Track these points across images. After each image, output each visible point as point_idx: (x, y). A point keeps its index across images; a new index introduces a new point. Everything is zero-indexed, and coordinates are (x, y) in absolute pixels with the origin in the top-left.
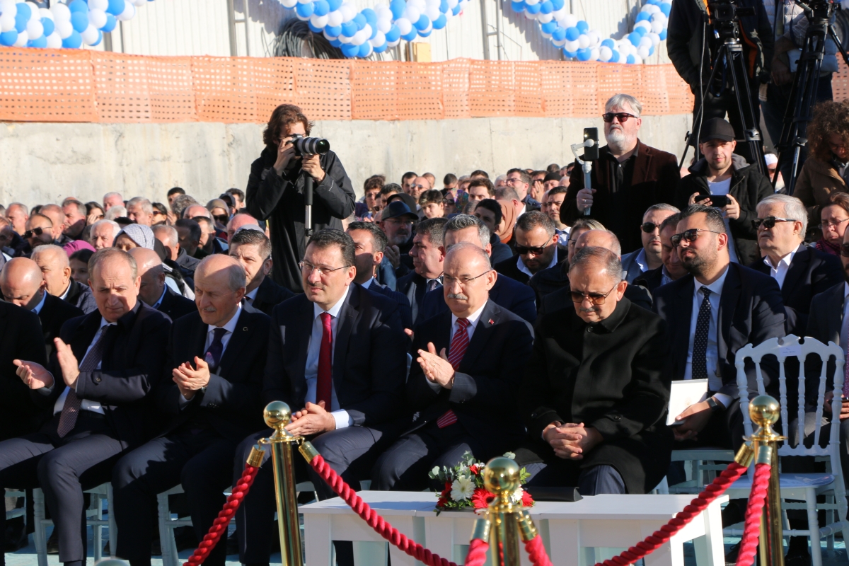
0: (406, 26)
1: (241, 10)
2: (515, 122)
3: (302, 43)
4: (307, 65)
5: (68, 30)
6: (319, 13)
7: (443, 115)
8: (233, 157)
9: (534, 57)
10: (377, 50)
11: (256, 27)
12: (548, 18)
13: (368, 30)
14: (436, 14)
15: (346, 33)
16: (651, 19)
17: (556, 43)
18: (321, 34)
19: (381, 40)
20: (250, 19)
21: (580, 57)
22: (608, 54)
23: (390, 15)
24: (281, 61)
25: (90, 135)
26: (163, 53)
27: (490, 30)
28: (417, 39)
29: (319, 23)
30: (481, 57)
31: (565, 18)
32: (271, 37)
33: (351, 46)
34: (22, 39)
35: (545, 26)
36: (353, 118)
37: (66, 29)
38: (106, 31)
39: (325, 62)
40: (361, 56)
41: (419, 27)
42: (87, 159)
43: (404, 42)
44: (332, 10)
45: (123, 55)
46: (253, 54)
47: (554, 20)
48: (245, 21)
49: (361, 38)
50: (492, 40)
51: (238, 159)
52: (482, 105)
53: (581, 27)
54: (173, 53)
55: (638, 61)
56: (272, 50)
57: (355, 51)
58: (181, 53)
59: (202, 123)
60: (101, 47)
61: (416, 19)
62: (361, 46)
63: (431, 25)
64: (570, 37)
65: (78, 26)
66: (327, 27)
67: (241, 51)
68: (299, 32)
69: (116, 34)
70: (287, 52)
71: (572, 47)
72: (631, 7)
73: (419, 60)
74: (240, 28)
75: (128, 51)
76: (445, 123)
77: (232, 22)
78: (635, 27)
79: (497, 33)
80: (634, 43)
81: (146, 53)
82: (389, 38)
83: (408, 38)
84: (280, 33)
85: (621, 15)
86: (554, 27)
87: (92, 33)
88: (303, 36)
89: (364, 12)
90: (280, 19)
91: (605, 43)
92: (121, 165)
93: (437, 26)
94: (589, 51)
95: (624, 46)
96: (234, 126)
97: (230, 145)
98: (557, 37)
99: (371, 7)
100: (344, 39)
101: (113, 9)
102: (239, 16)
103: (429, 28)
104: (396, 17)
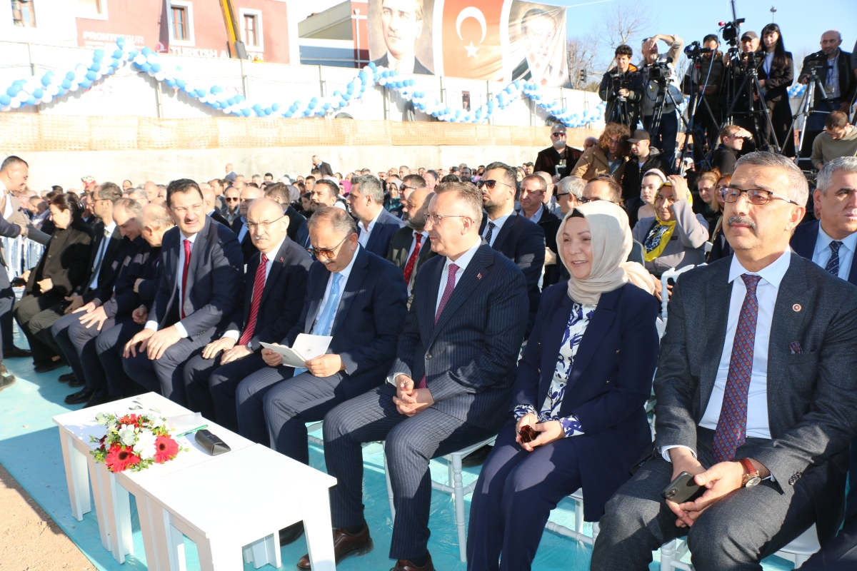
0: (587, 119)
1: (534, 113)
5: (474, 119)
6: (558, 114)
11: (539, 118)
13: (575, 119)
15: (567, 120)
20: (537, 116)
28: (592, 123)
29: (558, 117)
32: (543, 121)
33: (569, 124)
34: (458, 121)
37: (473, 118)
40: (573, 127)
41: (592, 119)
48: (535, 116)
49: (570, 122)
56: (542, 125)
58: (507, 125)
59: (513, 147)
65: (477, 118)
67: (533, 125)
74: (533, 118)
75: (495, 123)
77: (531, 116)
82: (582, 122)
84: (546, 121)
87: (481, 119)
89: (574, 114)
90: (547, 115)
93: (598, 119)
96: (524, 147)
99: (577, 113)
100: (567, 122)
101: (489, 112)
102: (533, 115)
103: (595, 119)
104: (584, 116)
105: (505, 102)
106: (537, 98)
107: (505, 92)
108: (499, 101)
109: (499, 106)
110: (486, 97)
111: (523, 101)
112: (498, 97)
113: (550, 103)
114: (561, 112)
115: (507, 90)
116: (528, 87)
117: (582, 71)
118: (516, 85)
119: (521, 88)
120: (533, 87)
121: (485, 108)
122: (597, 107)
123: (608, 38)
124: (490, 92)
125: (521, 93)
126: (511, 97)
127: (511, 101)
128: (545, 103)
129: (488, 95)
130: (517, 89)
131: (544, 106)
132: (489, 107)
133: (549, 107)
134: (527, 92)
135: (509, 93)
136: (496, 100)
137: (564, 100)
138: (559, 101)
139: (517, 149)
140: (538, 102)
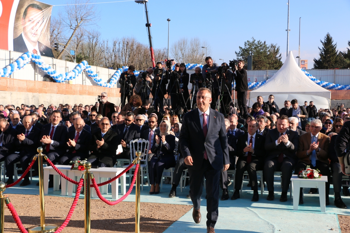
0: (68, 77)
1: (37, 72)
2: (88, 96)
3: (48, 79)
4: (49, 83)
5: (3, 74)
6: (52, 74)
7: (74, 94)
8: (33, 99)
9: (92, 85)
10: (62, 81)
11: (40, 76)
12: (95, 78)
13: (61, 78)
14: (74, 76)
15: (57, 78)
16: (113, 80)
17: (96, 82)
18: (52, 78)
19: (63, 80)
20: (38, 74)
21: (101, 85)
22: (105, 85)
23: (65, 75)
24: (44, 82)
25: (6, 93)
26: (21, 79)
27: (84, 79)
28: (70, 80)
29: (52, 76)
30: (82, 84)
31: (98, 78)
32: (42, 78)
35: (94, 80)
36: (57, 94)
38: (10, 74)
39: (52, 83)
40: (59, 82)
41: (71, 78)
42: (5, 98)
43: (67, 81)
44: (54, 73)
45: (13, 79)
46: (39, 80)
47: (96, 78)
48: (37, 74)
49: (59, 79)
50: (84, 81)
51: (34, 100)
52: (81, 93)
53: (101, 80)
54: (23, 79)
55: (111, 87)
56: (42, 80)
57: (58, 81)
58: (25, 79)
59: (28, 92)
60: (9, 77)
61: (70, 77)
62: (59, 81)
63: (73, 78)
64: (99, 81)
65: (5, 74)
66: (53, 77)
67: (36, 80)
68: (48, 77)
69: (12, 75)
70: (45, 80)
71: (99, 83)
72: (110, 77)
73: (70, 84)
74: (36, 75)
75: (14, 78)
76: (74, 96)
77: (35, 74)
78: (110, 81)
79: (85, 80)
80: (110, 84)
81: (18, 79)
82: (65, 79)
83: (68, 80)
84: (44, 77)
85: (108, 79)
86: (96, 79)
87: (7, 75)
88: (48, 78)
89: (60, 74)
90: (44, 74)
91: (105, 83)
92: (11, 99)
93: (74, 78)
94: (102, 84)
95: (109, 84)
96: (34, 93)
97: (33, 97)
98: (96, 81)
99: (62, 74)
100: (56, 79)
101: (12, 71)
102: (36, 73)
103: (72, 78)
104: (66, 76)
105: (21, 65)
106: (40, 64)
107: (21, 59)
108: (18, 64)
109: (18, 67)
110: (9, 61)
111: (30, 65)
112: (17, 61)
113: (47, 66)
114: (53, 73)
115: (22, 57)
116: (34, 57)
117: (56, 44)
118: (27, 55)
119: (31, 57)
120: (38, 57)
121: (9, 68)
122: (73, 71)
123: (68, 22)
124: (11, 58)
125: (30, 60)
126: (25, 62)
127: (25, 65)
128: (44, 67)
129: (10, 59)
130: (28, 57)
131: (43, 69)
132: (12, 67)
133: (46, 69)
134: (34, 59)
135: (23, 60)
136: (15, 64)
137: (54, 66)
138: (51, 66)
139: (30, 94)
140: (40, 66)
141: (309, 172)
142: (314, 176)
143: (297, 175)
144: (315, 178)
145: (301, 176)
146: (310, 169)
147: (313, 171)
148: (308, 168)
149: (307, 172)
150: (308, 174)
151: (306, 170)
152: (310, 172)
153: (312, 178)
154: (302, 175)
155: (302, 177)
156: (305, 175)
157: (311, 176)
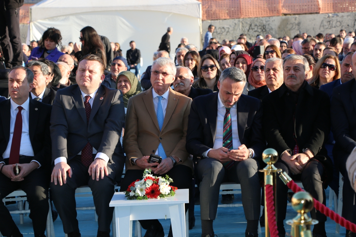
141: (149, 183)
142: (161, 191)
143: (123, 193)
144: (162, 196)
145: (132, 194)
146: (151, 176)
147: (158, 179)
148: (147, 175)
149: (145, 183)
150: (146, 188)
151: (143, 181)
152: (151, 185)
153: (156, 198)
154: (134, 191)
155: (135, 197)
156: (141, 190)
157: (154, 192)
